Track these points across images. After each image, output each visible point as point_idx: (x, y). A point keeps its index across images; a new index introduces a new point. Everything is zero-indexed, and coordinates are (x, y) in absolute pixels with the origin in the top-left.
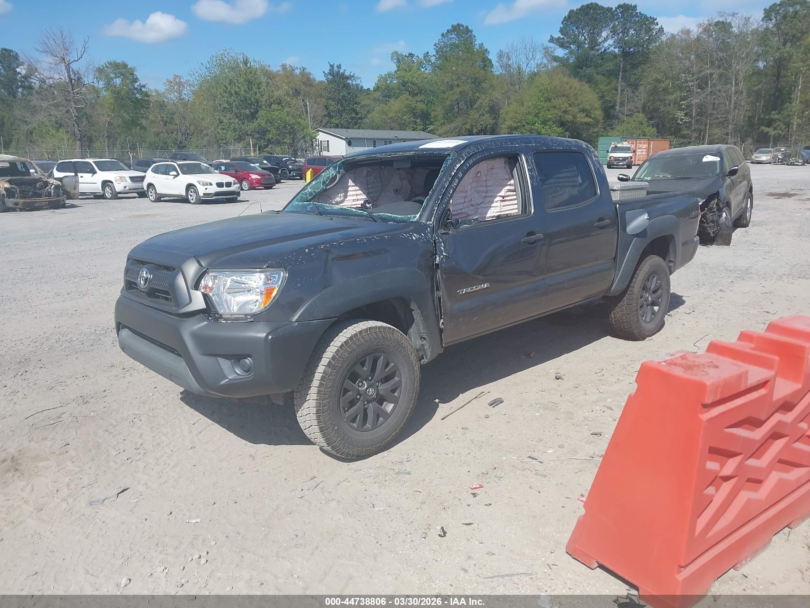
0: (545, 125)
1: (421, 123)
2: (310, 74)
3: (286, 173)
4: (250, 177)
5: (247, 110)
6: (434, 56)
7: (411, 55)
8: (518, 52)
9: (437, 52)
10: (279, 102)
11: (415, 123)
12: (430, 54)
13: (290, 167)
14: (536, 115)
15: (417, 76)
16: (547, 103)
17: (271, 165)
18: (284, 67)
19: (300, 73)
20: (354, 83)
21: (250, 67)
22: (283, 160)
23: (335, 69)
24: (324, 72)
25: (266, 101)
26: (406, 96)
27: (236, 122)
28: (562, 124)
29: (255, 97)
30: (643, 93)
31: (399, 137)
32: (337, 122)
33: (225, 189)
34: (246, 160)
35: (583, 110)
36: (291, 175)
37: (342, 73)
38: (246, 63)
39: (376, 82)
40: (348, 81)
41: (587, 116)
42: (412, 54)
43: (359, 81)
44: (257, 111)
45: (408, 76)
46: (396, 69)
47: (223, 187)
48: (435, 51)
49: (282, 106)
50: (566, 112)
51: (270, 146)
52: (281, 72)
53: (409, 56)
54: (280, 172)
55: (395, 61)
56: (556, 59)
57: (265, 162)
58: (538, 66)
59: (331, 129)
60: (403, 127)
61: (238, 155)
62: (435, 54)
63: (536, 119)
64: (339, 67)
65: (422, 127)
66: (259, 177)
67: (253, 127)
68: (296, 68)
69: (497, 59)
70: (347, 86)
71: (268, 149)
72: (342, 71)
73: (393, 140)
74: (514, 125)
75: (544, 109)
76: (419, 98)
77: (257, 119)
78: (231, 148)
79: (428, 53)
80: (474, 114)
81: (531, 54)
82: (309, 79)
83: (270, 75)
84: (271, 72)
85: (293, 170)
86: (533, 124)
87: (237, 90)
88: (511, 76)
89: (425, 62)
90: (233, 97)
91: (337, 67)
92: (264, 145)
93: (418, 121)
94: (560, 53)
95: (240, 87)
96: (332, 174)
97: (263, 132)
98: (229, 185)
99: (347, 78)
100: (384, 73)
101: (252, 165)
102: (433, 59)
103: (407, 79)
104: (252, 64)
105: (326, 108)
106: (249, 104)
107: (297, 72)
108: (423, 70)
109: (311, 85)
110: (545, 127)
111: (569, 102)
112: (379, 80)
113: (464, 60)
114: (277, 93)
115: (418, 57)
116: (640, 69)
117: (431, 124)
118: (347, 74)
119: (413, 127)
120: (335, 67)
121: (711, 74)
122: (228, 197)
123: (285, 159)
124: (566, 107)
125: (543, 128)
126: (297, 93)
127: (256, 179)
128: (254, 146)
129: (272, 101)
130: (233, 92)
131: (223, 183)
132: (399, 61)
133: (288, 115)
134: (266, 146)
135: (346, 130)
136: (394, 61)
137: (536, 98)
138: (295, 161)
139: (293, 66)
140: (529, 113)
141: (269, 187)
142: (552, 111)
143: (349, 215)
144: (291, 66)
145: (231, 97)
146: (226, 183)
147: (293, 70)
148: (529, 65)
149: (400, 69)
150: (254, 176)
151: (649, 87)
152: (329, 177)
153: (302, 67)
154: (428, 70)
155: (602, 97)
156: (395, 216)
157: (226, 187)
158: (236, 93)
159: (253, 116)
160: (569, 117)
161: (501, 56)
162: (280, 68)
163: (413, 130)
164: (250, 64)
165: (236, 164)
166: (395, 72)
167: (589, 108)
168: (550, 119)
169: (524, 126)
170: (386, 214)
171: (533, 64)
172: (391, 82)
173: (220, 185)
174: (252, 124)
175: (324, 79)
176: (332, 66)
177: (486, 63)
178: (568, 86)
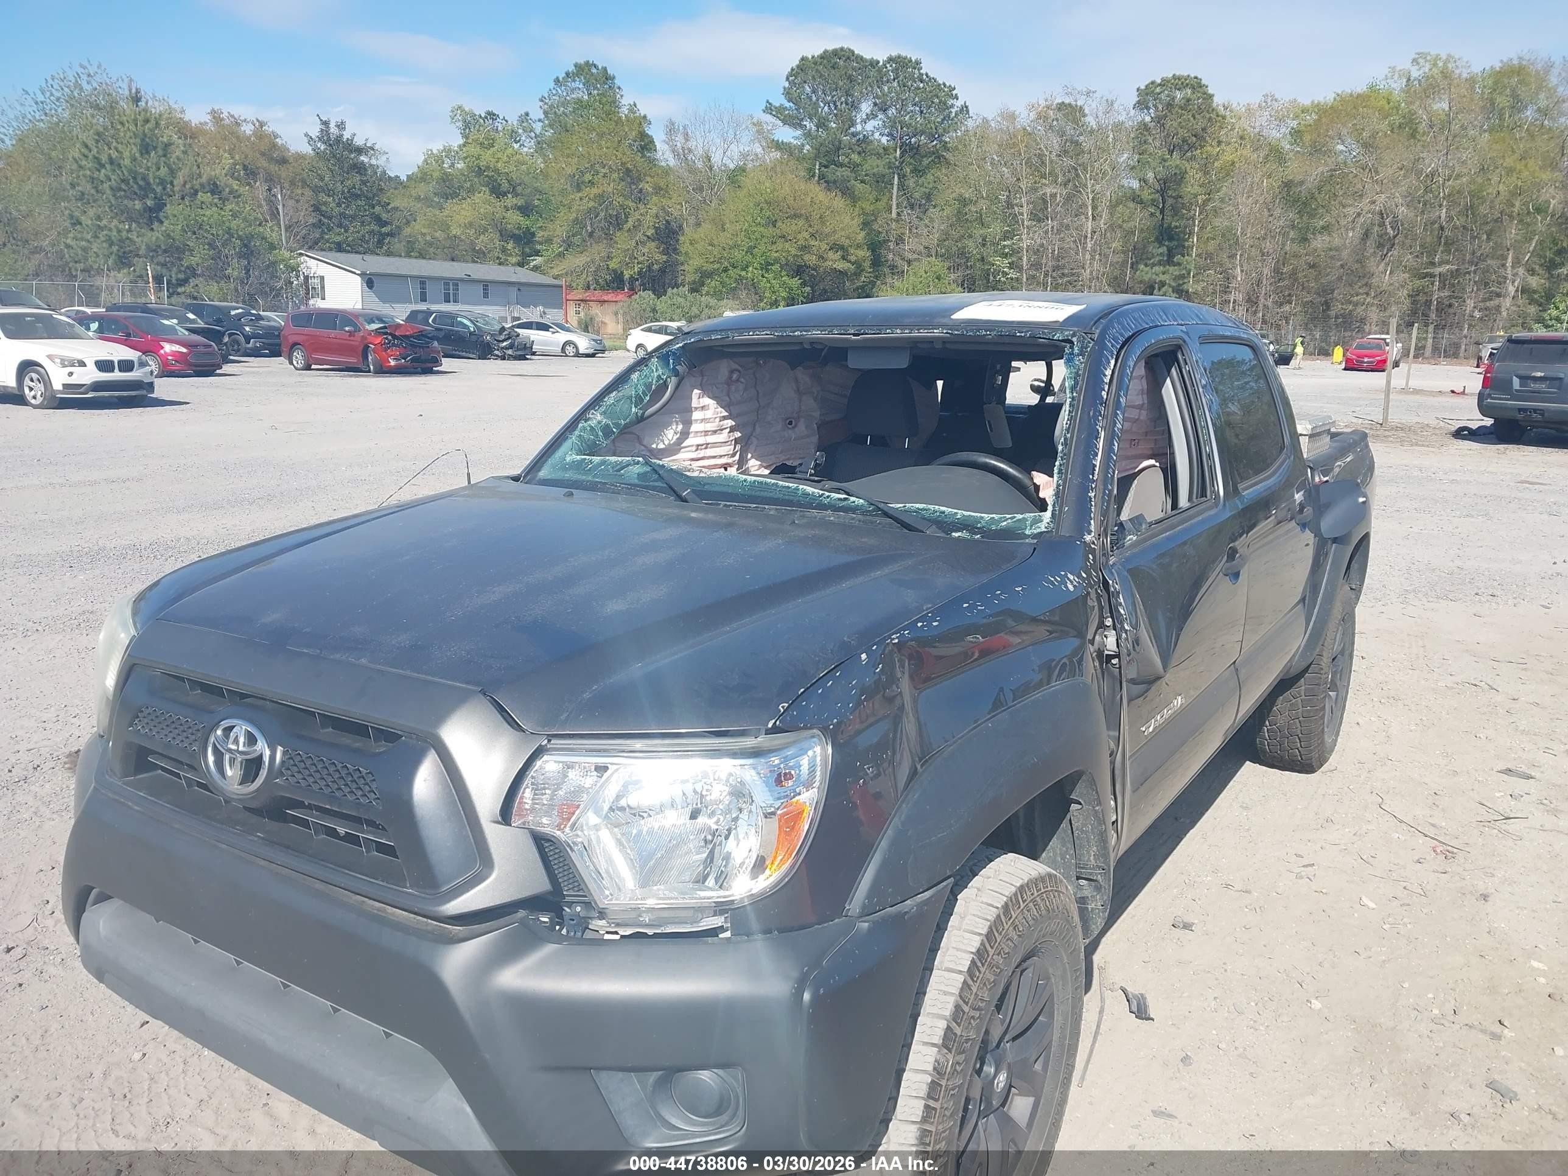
0: (767, 271)
1: (516, 250)
2: (276, 136)
3: (238, 343)
4: (162, 348)
5: (137, 202)
6: (540, 120)
7: (492, 115)
8: (707, 126)
9: (546, 113)
10: (214, 188)
11: (504, 250)
12: (531, 116)
13: (247, 329)
14: (750, 250)
15: (505, 159)
16: (771, 229)
17: (206, 323)
18: (216, 116)
19: (255, 133)
20: (374, 162)
21: (145, 110)
22: (233, 313)
23: (332, 130)
24: (306, 135)
25: (184, 185)
26: (482, 196)
27: (112, 225)
28: (799, 270)
29: (158, 173)
30: (938, 220)
31: (473, 276)
32: (338, 239)
33: (117, 375)
34: (145, 309)
35: (835, 247)
36: (250, 345)
37: (348, 139)
38: (136, 99)
39: (420, 164)
40: (362, 158)
41: (843, 258)
42: (494, 115)
43: (384, 158)
44: (160, 206)
45: (487, 157)
46: (461, 141)
47: (113, 371)
48: (542, 111)
49: (220, 199)
50: (805, 248)
51: (193, 282)
52: (210, 126)
53: (486, 118)
54: (226, 339)
55: (460, 124)
56: (778, 146)
57: (191, 316)
58: (744, 156)
59: (329, 254)
60: (478, 256)
61: (119, 299)
62: (542, 116)
63: (749, 258)
64: (341, 126)
65: (519, 258)
66: (184, 350)
67: (154, 238)
68: (245, 120)
69: (664, 137)
70: (360, 168)
71: (188, 289)
72: (347, 135)
73: (462, 280)
74: (709, 267)
75: (765, 240)
76: (510, 201)
77: (162, 222)
78: (102, 282)
79: (527, 114)
80: (623, 241)
81: (731, 132)
82: (274, 146)
83: (188, 132)
84: (187, 124)
85: (255, 336)
86: (745, 268)
87: (115, 155)
88: (692, 170)
89: (520, 131)
90: (103, 171)
91: (338, 126)
92: (177, 280)
93: (510, 246)
94: (787, 135)
95: (120, 149)
96: (659, 377)
97: (174, 251)
98: (126, 366)
99: (360, 151)
100: (437, 147)
101: (166, 322)
102: (538, 127)
103: (485, 163)
104: (150, 103)
105: (316, 209)
106: (140, 187)
107: (248, 129)
108: (516, 146)
109: (283, 161)
110: (766, 275)
111: (810, 230)
112: (425, 160)
113: (601, 135)
114: (207, 173)
115: (507, 121)
116: (930, 177)
117: (537, 253)
118: (359, 141)
119: (498, 258)
120: (332, 125)
121: (1054, 196)
122: (125, 394)
123: (237, 311)
124: (806, 240)
125: (763, 276)
126: (251, 173)
127: (174, 354)
128: (158, 279)
129: (197, 187)
130: (104, 159)
131: (112, 362)
132: (467, 125)
133: (235, 216)
134: (184, 282)
135: (361, 256)
136: (457, 124)
137: (749, 218)
138: (259, 318)
139: (236, 116)
140: (736, 246)
141: (206, 370)
142: (780, 245)
143: (800, 505)
144: (233, 116)
145: (99, 171)
146: (119, 362)
147: (238, 124)
148: (728, 153)
149: (470, 141)
150: (168, 348)
151: (948, 211)
152: (651, 384)
153: (258, 120)
154: (528, 146)
155: (866, 224)
156: (966, 513)
157: (120, 371)
158: (111, 161)
159: (153, 215)
160: (811, 259)
161: (671, 129)
162: (207, 118)
163: (500, 264)
164: (147, 103)
165: (126, 318)
166: (460, 146)
167: (847, 242)
168: (777, 261)
169: (726, 270)
170: (931, 507)
171: (735, 150)
172: (452, 165)
173: (104, 366)
174: (150, 234)
175: (307, 149)
176: (326, 123)
177: (646, 144)
178: (809, 200)
